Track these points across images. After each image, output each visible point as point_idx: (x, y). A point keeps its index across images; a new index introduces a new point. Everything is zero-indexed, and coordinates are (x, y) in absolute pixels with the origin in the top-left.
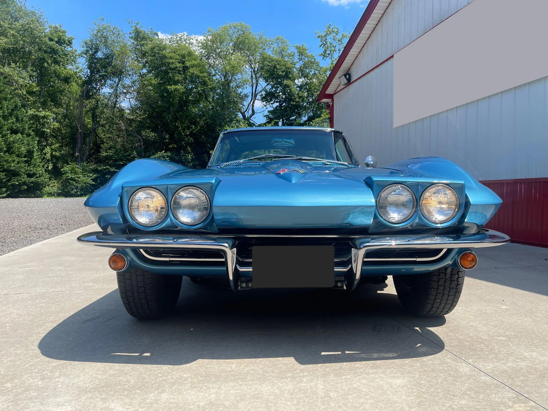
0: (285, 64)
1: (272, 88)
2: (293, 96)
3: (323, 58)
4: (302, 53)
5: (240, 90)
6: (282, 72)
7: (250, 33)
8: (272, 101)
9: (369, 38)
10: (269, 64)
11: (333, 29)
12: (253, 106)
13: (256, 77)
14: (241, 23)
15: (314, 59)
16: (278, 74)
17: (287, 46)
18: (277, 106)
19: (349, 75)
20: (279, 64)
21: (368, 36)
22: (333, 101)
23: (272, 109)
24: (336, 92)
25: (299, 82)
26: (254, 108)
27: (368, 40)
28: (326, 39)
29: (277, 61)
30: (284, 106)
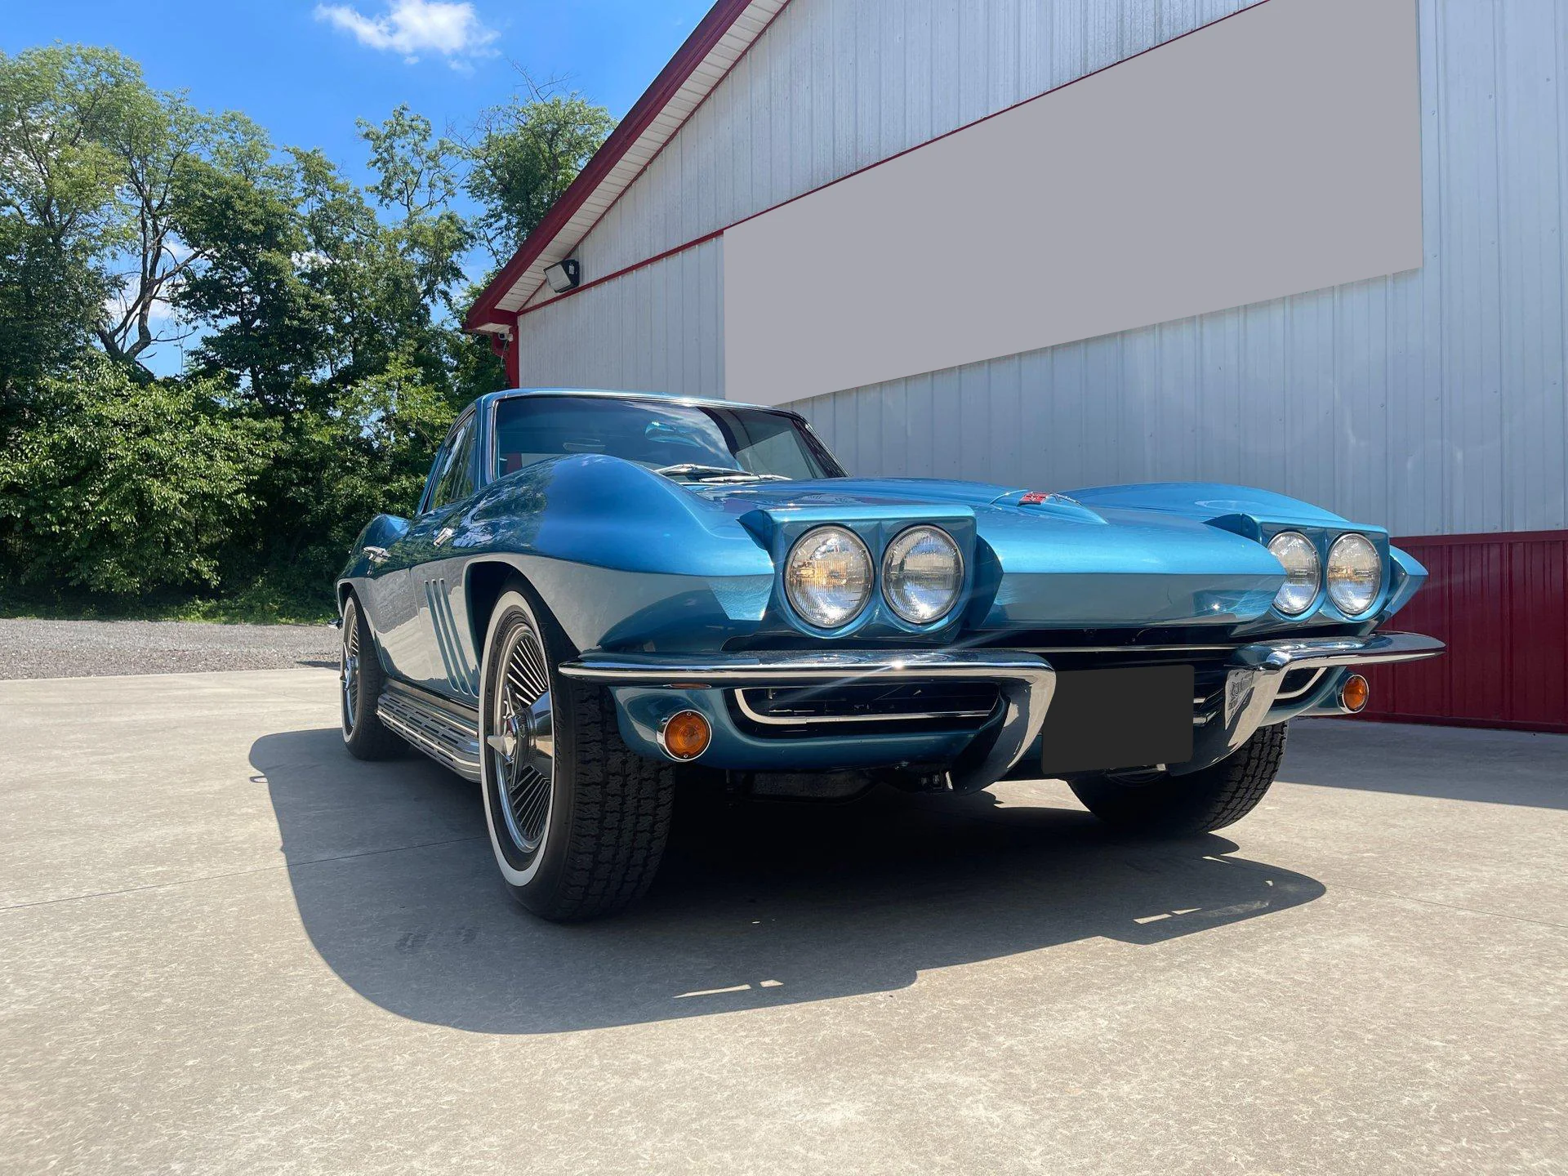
0: (263, 200)
1: (216, 267)
2: (289, 301)
3: (381, 201)
4: (315, 173)
5: (92, 263)
6: (255, 222)
7: (141, 86)
8: (218, 308)
9: (640, 174)
10: (207, 191)
11: (412, 120)
12: (143, 317)
13: (155, 225)
14: (107, 50)
15: (359, 198)
16: (239, 228)
17: (264, 146)
18: (232, 327)
19: (576, 265)
20: (241, 198)
21: (638, 169)
22: (515, 331)
23: (216, 334)
24: (526, 307)
25: (306, 259)
26: (149, 324)
27: (636, 179)
28: (392, 147)
29: (235, 188)
30: (258, 327)
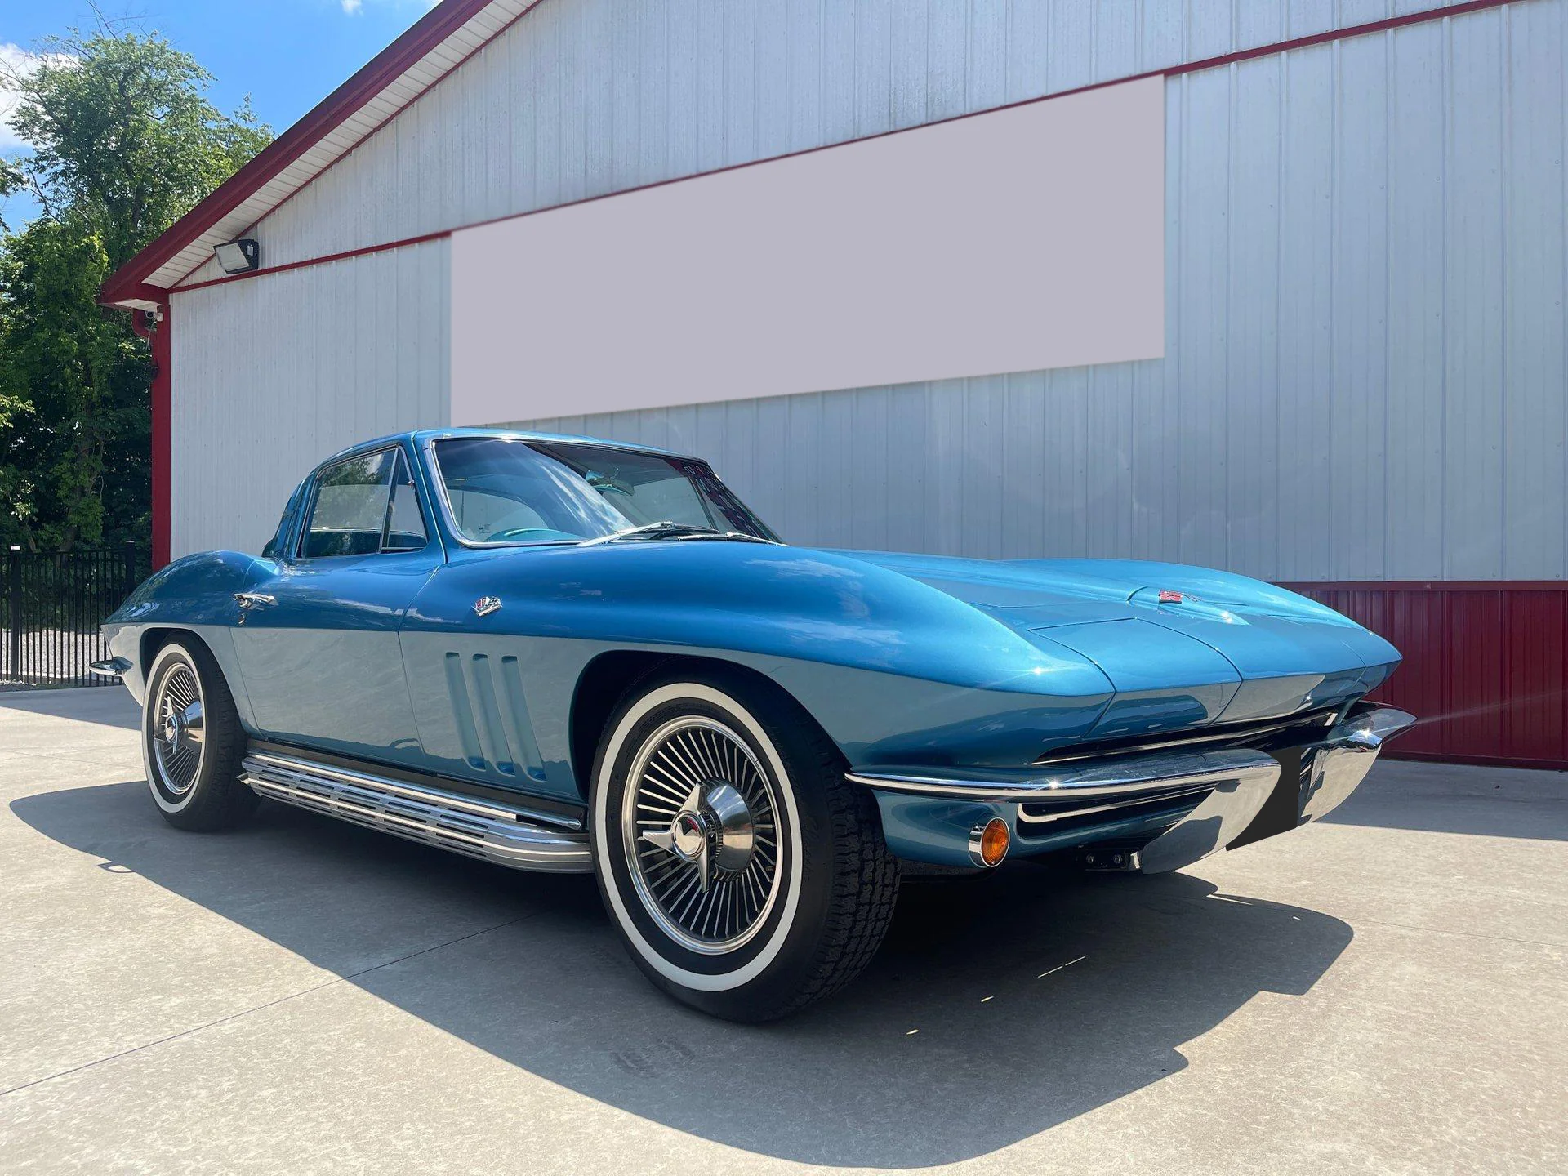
9: (342, 157)
19: (255, 245)
21: (341, 151)
22: (165, 310)
24: (183, 284)
27: (337, 160)
